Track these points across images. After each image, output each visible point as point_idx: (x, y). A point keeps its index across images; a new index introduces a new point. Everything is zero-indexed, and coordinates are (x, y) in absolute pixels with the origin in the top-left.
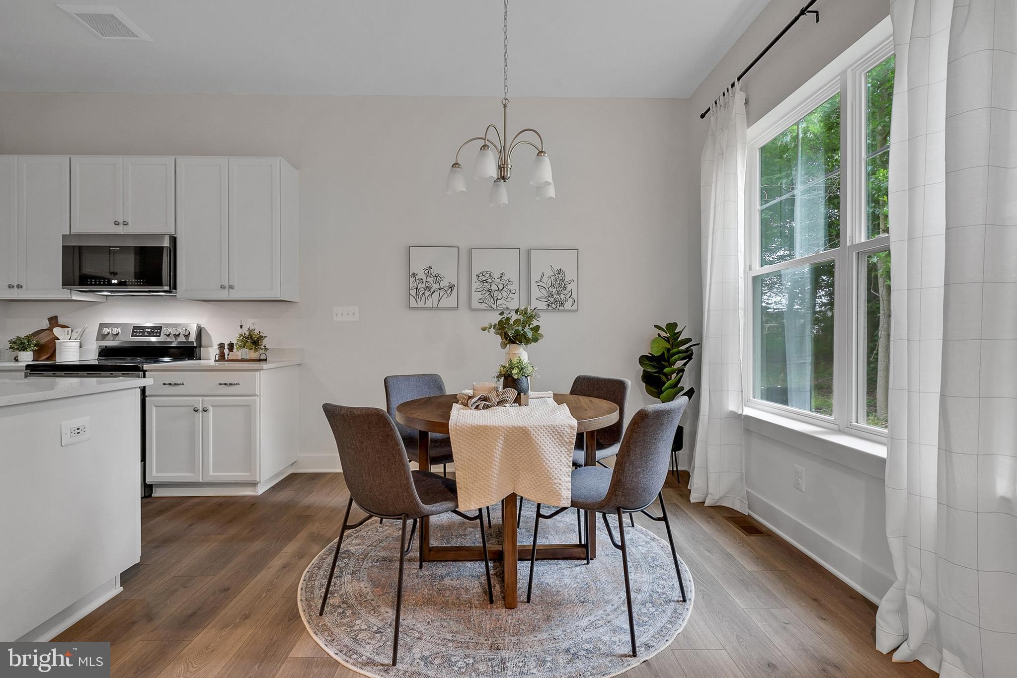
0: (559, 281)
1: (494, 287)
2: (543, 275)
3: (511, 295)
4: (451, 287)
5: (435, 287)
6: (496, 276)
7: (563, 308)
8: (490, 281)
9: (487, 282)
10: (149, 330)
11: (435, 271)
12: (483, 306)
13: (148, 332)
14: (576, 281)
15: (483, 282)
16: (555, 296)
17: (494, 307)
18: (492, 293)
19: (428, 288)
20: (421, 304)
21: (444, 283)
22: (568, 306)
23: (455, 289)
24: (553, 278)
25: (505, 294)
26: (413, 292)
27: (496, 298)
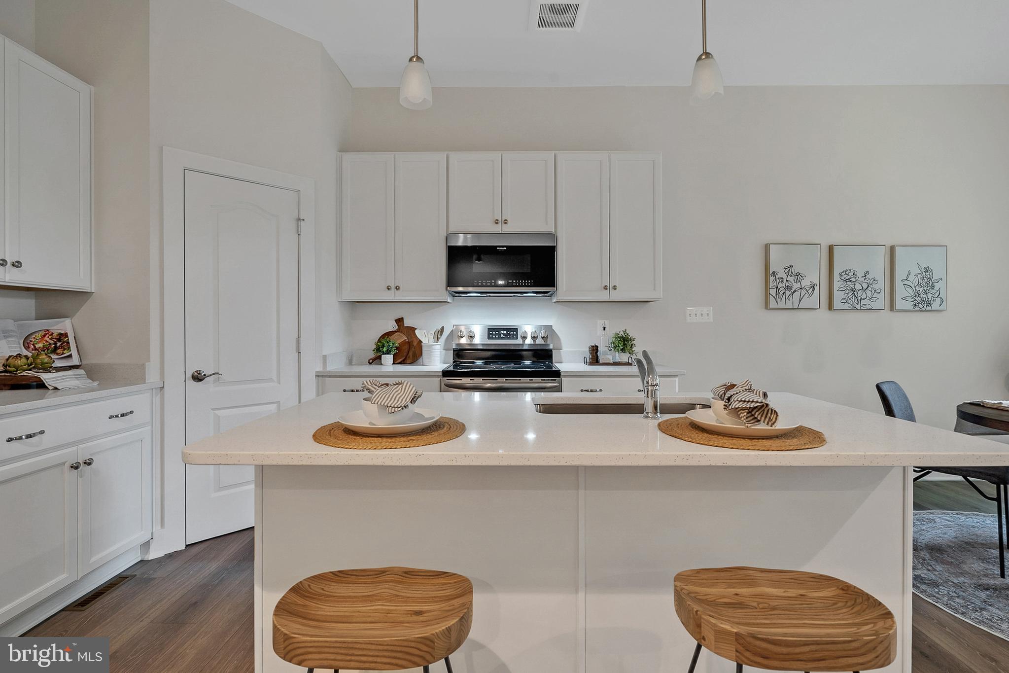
0: (927, 278)
1: (858, 287)
2: (909, 274)
3: (876, 295)
4: (813, 287)
5: (796, 286)
6: (860, 274)
7: (930, 308)
8: (853, 279)
9: (850, 281)
10: (505, 332)
11: (795, 270)
12: (846, 306)
13: (504, 334)
14: (944, 279)
15: (846, 280)
16: (922, 296)
17: (858, 307)
18: (856, 293)
19: (788, 288)
20: (781, 305)
21: (806, 283)
22: (935, 305)
23: (817, 288)
24: (920, 276)
25: (869, 293)
26: (773, 292)
27: (860, 298)
